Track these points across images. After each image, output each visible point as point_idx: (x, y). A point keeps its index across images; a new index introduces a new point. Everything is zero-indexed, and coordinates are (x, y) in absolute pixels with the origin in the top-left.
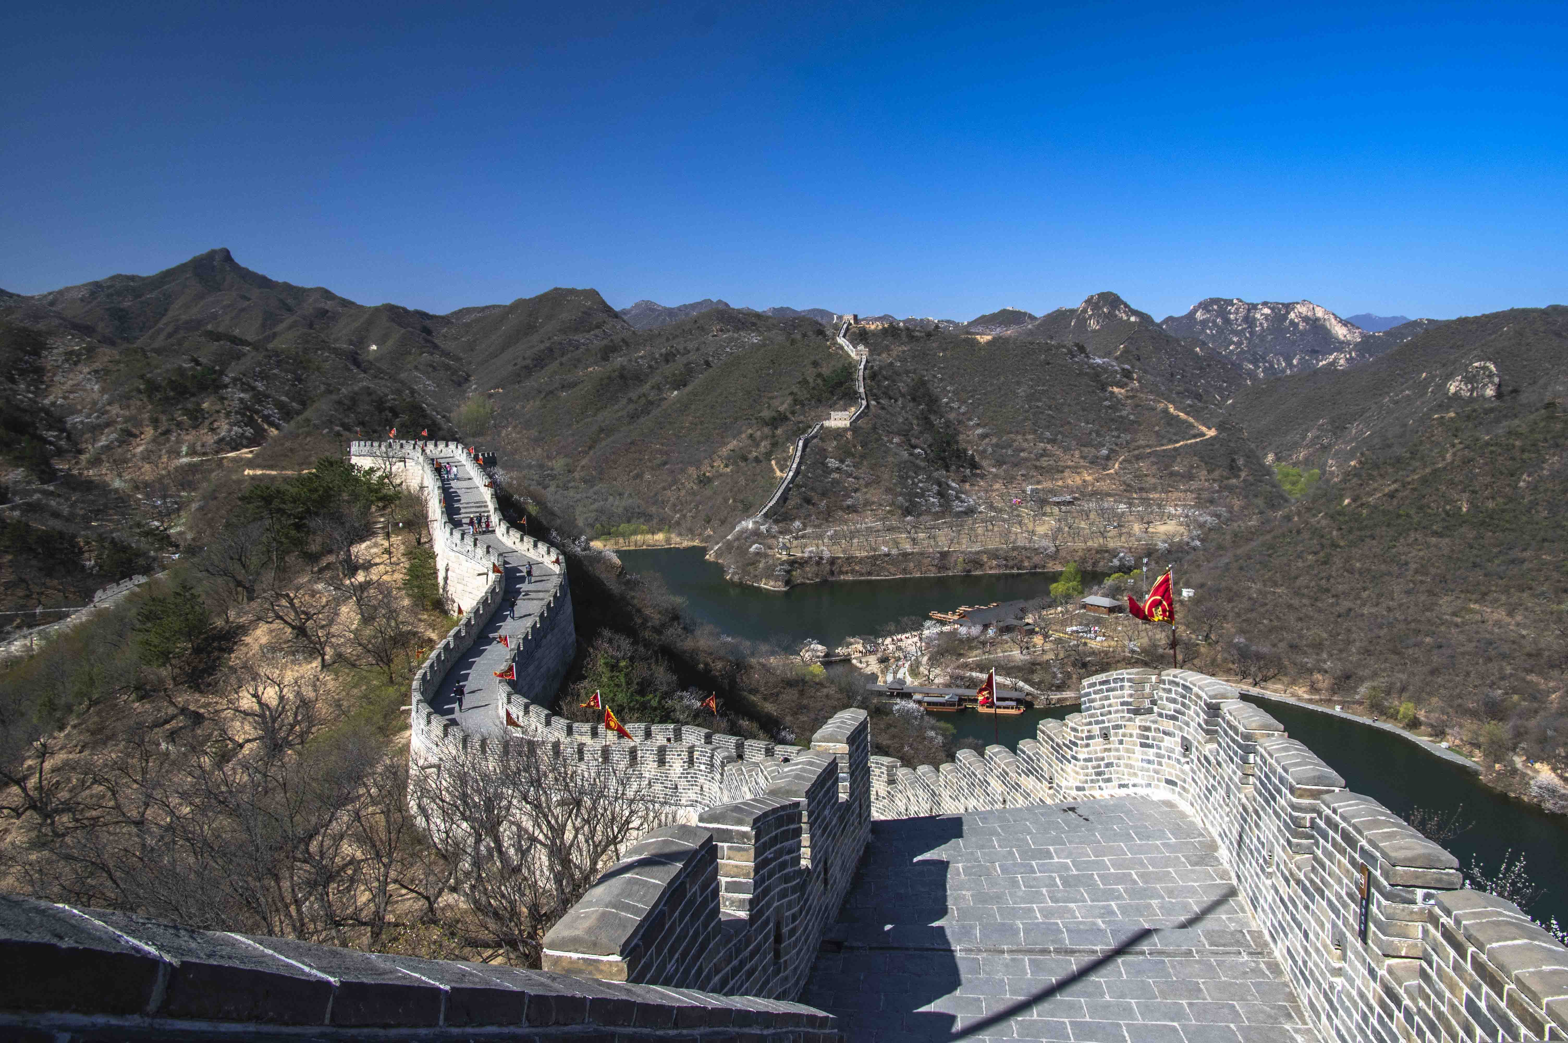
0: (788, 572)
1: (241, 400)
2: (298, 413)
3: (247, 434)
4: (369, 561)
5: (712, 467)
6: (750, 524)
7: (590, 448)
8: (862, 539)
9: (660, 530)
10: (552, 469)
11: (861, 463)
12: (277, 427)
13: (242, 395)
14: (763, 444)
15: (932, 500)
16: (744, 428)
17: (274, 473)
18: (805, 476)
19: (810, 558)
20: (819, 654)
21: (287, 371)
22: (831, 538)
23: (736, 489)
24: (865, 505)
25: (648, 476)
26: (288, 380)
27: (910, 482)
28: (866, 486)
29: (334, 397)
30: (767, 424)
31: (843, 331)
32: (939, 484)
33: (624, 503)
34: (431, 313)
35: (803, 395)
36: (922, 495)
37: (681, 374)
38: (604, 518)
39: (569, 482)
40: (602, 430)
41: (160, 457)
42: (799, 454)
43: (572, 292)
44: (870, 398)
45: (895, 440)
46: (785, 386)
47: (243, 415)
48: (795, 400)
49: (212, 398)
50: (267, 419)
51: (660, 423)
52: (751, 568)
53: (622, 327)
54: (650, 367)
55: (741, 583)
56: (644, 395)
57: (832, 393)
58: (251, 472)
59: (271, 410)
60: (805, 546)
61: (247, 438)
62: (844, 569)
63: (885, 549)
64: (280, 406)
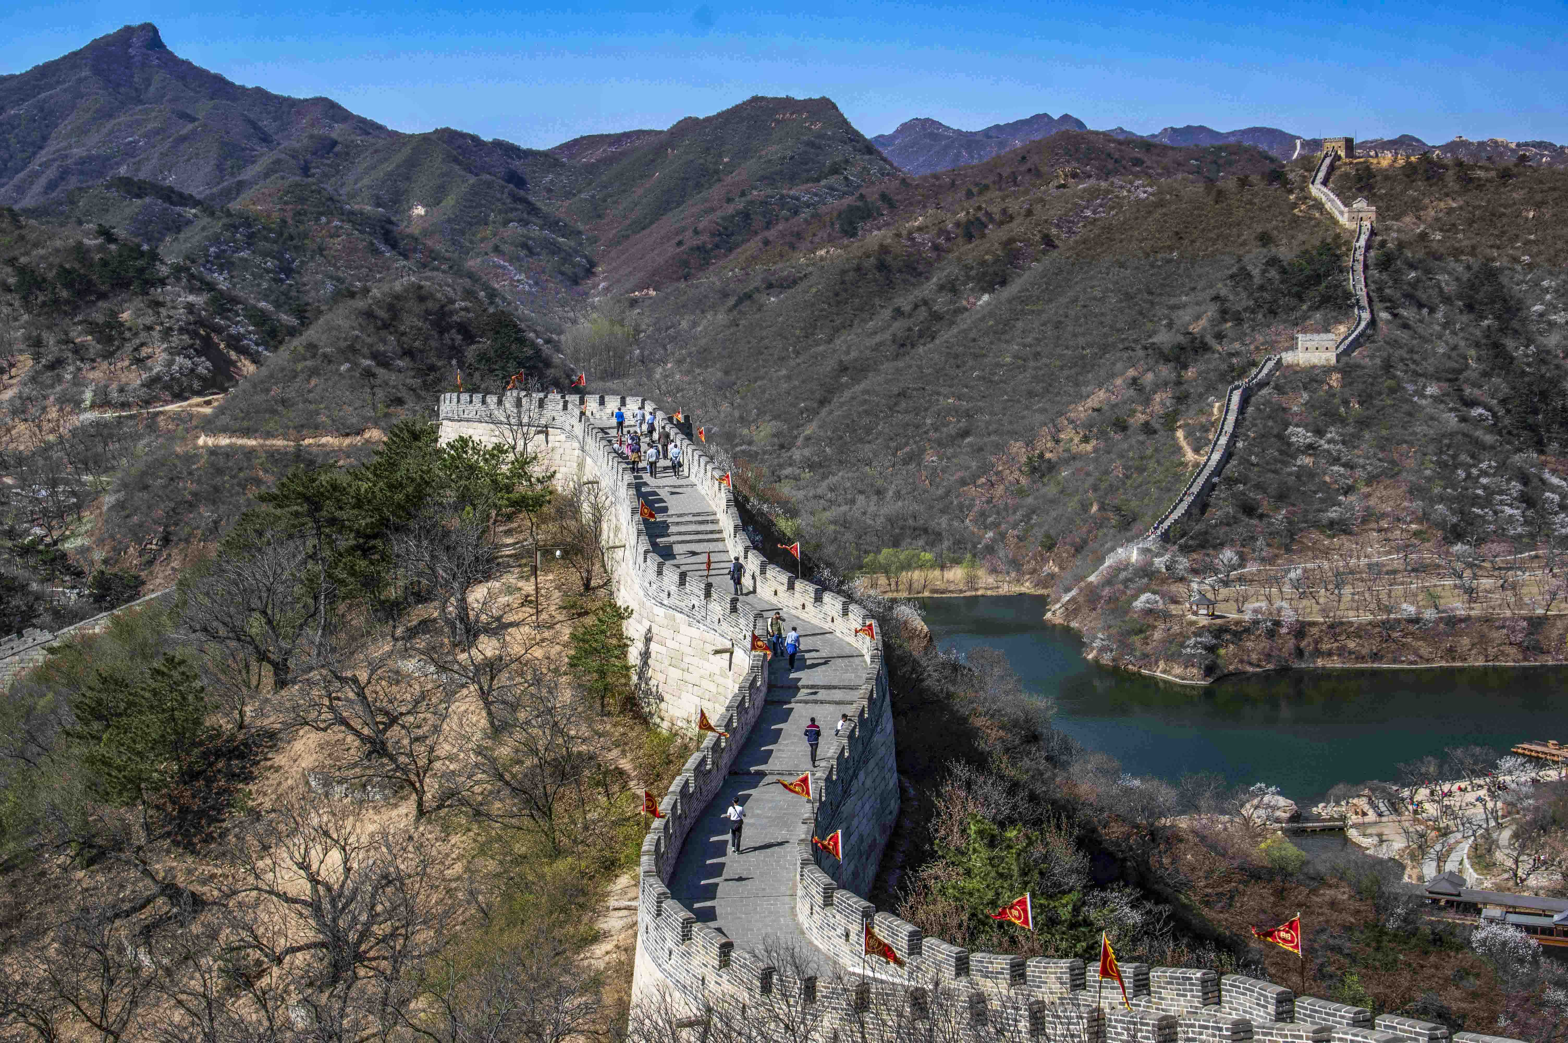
0: (1211, 649)
1: (190, 308)
2: (292, 332)
3: (200, 370)
4: (499, 619)
5: (1057, 441)
6: (1132, 554)
7: (822, 402)
8: (1361, 587)
9: (957, 562)
10: (750, 443)
11: (1357, 436)
12: (256, 359)
13: (191, 298)
14: (1157, 398)
15: (1508, 511)
16: (1119, 366)
17: (252, 442)
18: (1245, 461)
19: (1256, 622)
20: (1279, 813)
21: (265, 254)
22: (1296, 585)
23: (1103, 486)
24: (1365, 521)
25: (931, 458)
26: (268, 271)
27: (1461, 474)
28: (1368, 483)
29: (360, 304)
30: (1167, 360)
31: (1321, 175)
32: (1525, 480)
33: (885, 510)
34: (524, 146)
35: (1240, 301)
36: (1487, 502)
37: (997, 261)
38: (849, 536)
39: (781, 466)
40: (843, 369)
41: (44, 409)
42: (1231, 418)
43: (788, 103)
44: (1377, 306)
45: (1429, 391)
46: (1201, 285)
47: (194, 334)
48: (1224, 312)
49: (138, 302)
50: (235, 342)
51: (956, 356)
52: (1136, 640)
53: (881, 170)
54: (936, 248)
55: (1116, 668)
56: (925, 303)
57: (1300, 297)
58: (210, 441)
59: (242, 327)
60: (1245, 599)
61: (200, 377)
62: (1325, 647)
63: (1409, 609)
64: (260, 319)
